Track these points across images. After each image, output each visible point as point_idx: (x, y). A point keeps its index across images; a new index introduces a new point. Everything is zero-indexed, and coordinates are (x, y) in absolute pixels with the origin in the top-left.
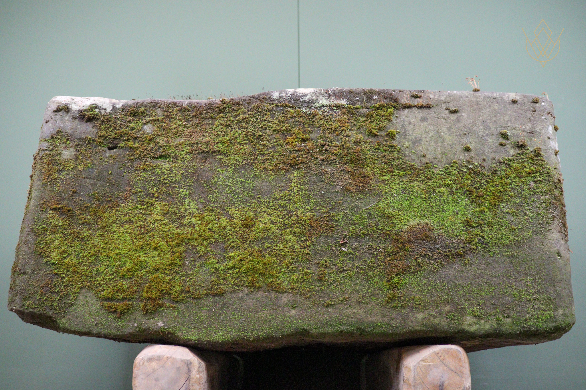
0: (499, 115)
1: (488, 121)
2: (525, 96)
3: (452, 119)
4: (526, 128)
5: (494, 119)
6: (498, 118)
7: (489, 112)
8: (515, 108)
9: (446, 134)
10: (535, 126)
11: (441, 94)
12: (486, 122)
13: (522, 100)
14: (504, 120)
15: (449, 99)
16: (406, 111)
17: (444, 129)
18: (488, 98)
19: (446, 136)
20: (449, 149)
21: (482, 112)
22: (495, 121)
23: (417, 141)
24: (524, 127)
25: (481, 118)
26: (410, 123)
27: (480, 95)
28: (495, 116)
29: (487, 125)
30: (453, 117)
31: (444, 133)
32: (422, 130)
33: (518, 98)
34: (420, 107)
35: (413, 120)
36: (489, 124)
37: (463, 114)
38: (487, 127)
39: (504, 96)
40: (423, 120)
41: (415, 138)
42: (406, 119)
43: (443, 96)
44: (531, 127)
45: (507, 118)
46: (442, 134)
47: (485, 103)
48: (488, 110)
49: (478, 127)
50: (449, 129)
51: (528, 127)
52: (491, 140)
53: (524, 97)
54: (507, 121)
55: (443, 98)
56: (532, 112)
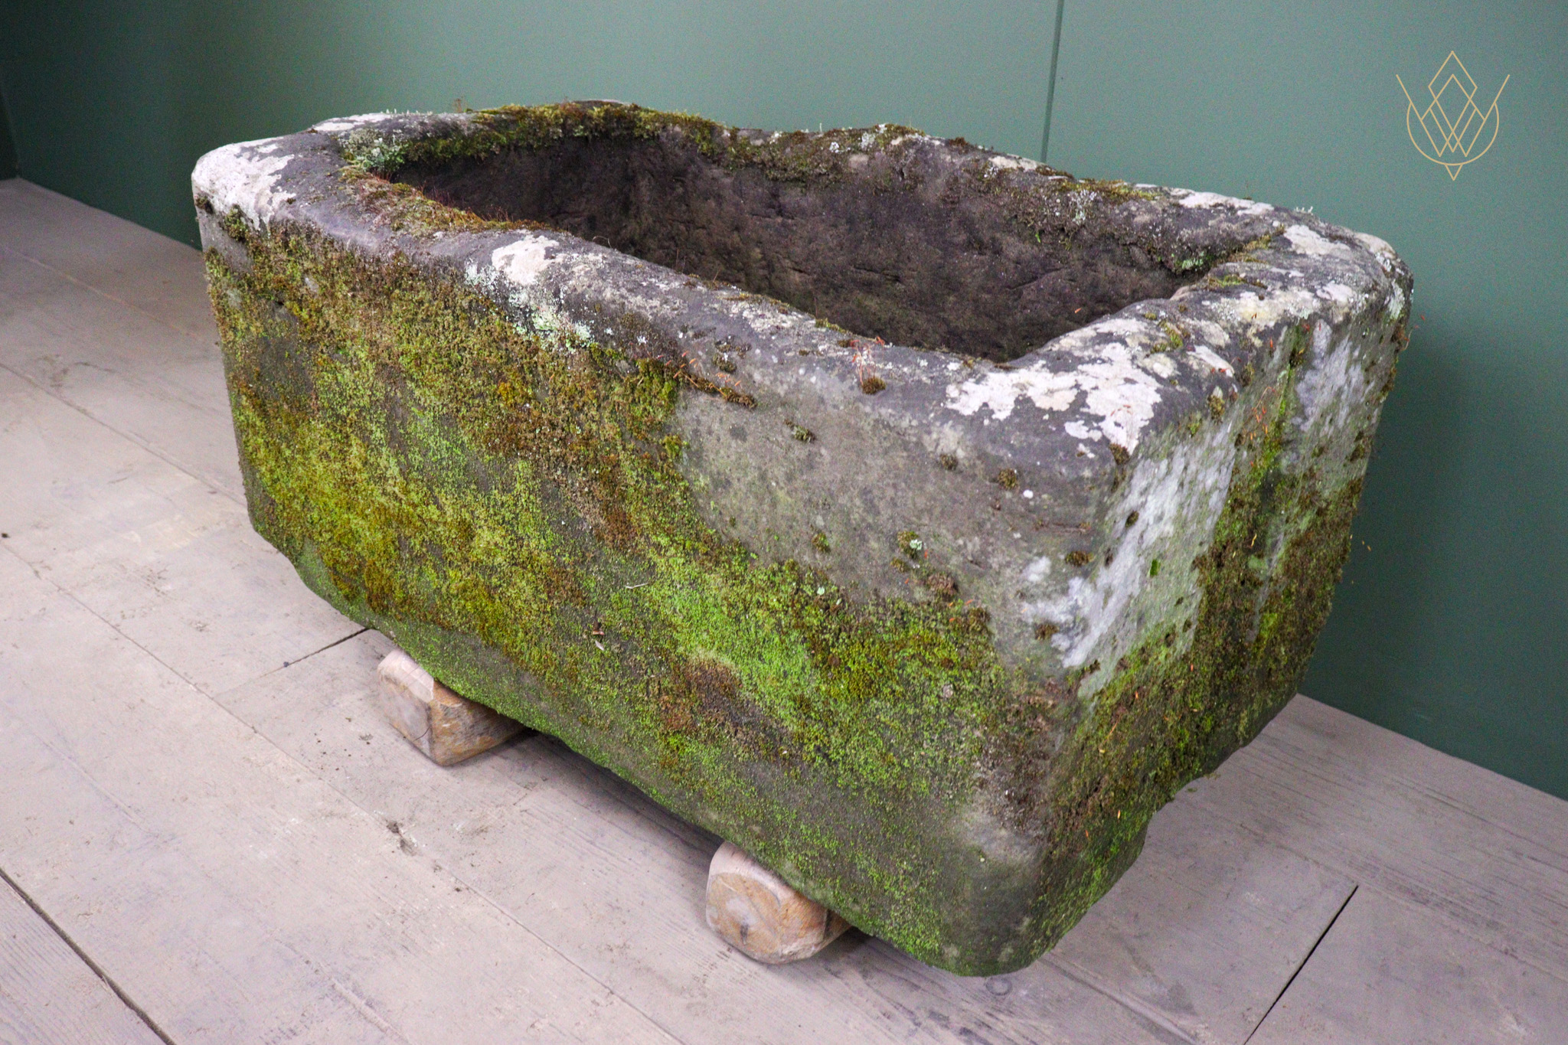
0: (903, 485)
1: (876, 492)
2: (983, 456)
3: (797, 453)
4: (965, 545)
5: (890, 492)
6: (900, 494)
7: (882, 468)
8: (947, 483)
9: (782, 488)
10: (990, 549)
11: (779, 376)
12: (870, 492)
13: (970, 466)
14: (914, 504)
15: (793, 398)
16: (704, 398)
17: (779, 472)
18: (885, 427)
19: (781, 494)
20: (784, 527)
21: (866, 464)
22: (892, 499)
23: (722, 483)
24: (961, 542)
25: (860, 478)
26: (710, 433)
27: (868, 409)
28: (895, 486)
29: (871, 502)
30: (800, 451)
31: (777, 483)
32: (733, 458)
33: (961, 454)
34: (733, 398)
35: (716, 426)
36: (876, 501)
37: (823, 451)
38: (871, 508)
39: (926, 438)
40: (738, 433)
41: (719, 473)
42: (703, 418)
43: (782, 383)
44: (978, 547)
45: (921, 502)
46: (774, 484)
47: (876, 442)
48: (881, 462)
49: (851, 499)
50: (790, 478)
51: (970, 546)
52: (874, 544)
53: (979, 458)
54: (922, 511)
55: (781, 390)
56: (990, 509)
